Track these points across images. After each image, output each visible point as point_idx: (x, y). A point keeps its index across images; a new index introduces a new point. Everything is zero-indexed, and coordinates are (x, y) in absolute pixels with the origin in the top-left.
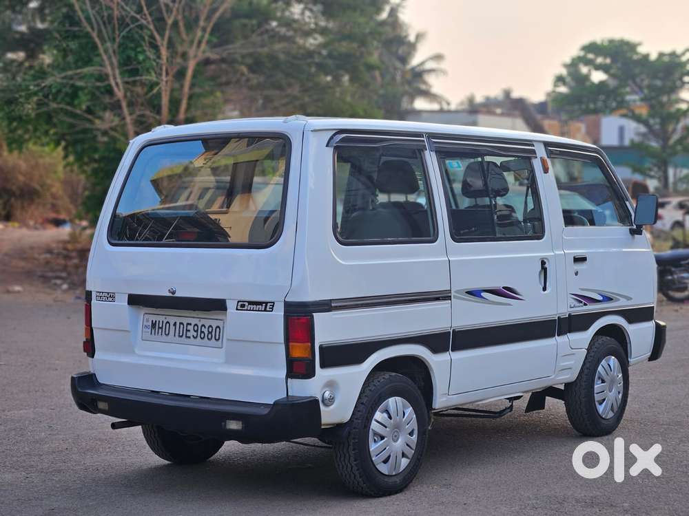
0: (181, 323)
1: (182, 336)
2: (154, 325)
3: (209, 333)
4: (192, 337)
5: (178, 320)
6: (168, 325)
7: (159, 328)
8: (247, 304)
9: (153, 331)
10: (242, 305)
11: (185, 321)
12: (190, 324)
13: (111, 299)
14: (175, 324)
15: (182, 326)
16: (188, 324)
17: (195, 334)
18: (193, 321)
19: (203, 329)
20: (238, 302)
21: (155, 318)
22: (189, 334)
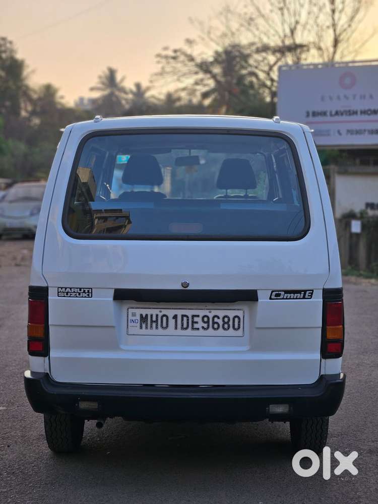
0: (183, 316)
1: (187, 328)
2: (144, 319)
3: (224, 323)
4: (201, 329)
5: (180, 313)
6: (165, 318)
7: (152, 321)
8: (283, 293)
9: (144, 326)
10: (277, 295)
11: (189, 313)
12: (198, 316)
13: (86, 295)
14: (175, 317)
15: (185, 319)
16: (193, 316)
17: (205, 325)
18: (202, 313)
19: (216, 320)
20: (272, 292)
21: (144, 312)
22: (196, 326)
